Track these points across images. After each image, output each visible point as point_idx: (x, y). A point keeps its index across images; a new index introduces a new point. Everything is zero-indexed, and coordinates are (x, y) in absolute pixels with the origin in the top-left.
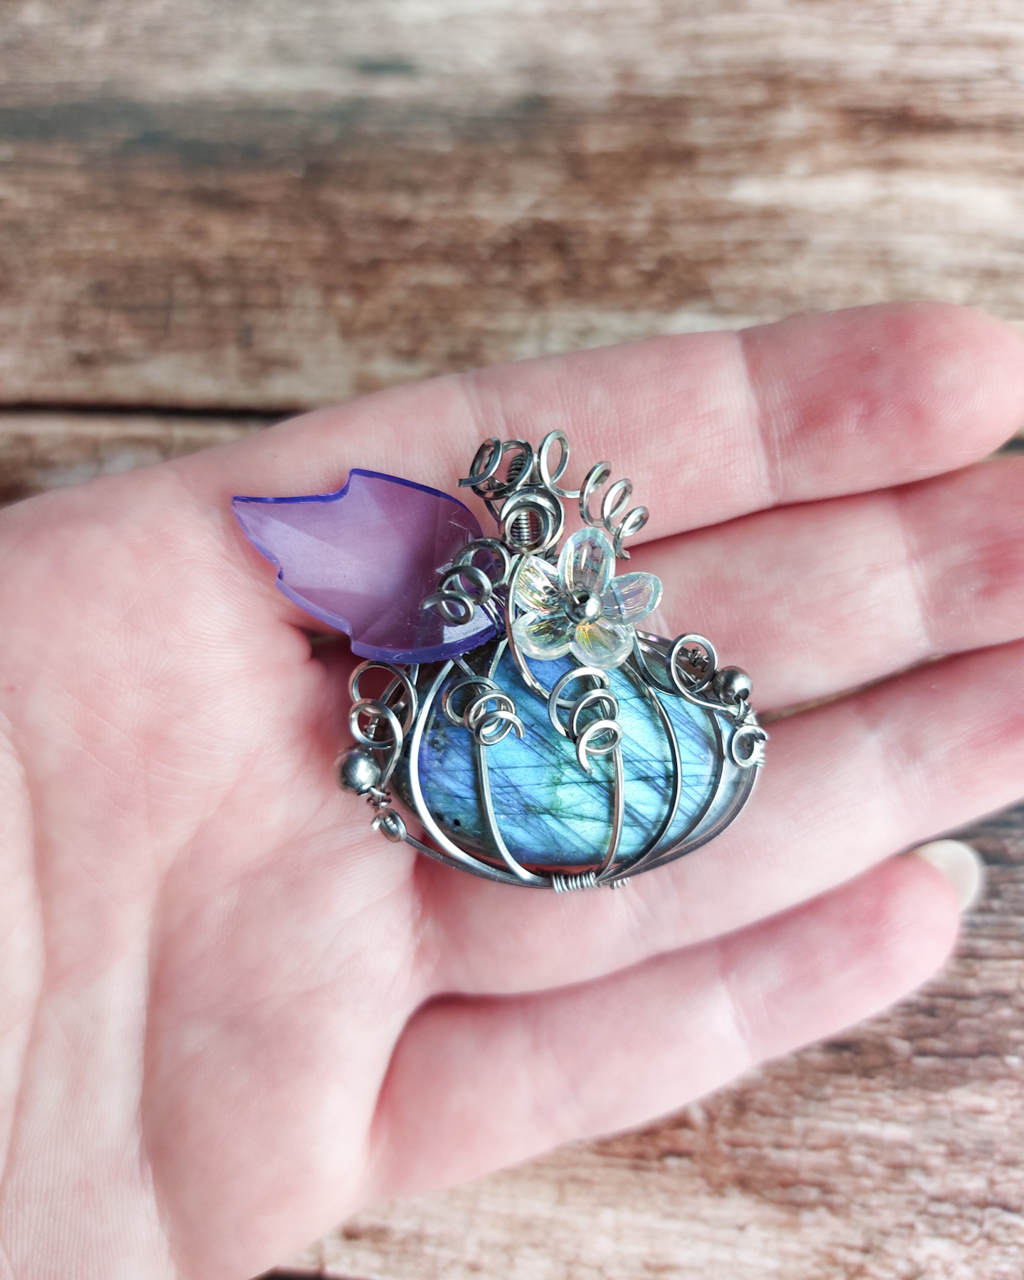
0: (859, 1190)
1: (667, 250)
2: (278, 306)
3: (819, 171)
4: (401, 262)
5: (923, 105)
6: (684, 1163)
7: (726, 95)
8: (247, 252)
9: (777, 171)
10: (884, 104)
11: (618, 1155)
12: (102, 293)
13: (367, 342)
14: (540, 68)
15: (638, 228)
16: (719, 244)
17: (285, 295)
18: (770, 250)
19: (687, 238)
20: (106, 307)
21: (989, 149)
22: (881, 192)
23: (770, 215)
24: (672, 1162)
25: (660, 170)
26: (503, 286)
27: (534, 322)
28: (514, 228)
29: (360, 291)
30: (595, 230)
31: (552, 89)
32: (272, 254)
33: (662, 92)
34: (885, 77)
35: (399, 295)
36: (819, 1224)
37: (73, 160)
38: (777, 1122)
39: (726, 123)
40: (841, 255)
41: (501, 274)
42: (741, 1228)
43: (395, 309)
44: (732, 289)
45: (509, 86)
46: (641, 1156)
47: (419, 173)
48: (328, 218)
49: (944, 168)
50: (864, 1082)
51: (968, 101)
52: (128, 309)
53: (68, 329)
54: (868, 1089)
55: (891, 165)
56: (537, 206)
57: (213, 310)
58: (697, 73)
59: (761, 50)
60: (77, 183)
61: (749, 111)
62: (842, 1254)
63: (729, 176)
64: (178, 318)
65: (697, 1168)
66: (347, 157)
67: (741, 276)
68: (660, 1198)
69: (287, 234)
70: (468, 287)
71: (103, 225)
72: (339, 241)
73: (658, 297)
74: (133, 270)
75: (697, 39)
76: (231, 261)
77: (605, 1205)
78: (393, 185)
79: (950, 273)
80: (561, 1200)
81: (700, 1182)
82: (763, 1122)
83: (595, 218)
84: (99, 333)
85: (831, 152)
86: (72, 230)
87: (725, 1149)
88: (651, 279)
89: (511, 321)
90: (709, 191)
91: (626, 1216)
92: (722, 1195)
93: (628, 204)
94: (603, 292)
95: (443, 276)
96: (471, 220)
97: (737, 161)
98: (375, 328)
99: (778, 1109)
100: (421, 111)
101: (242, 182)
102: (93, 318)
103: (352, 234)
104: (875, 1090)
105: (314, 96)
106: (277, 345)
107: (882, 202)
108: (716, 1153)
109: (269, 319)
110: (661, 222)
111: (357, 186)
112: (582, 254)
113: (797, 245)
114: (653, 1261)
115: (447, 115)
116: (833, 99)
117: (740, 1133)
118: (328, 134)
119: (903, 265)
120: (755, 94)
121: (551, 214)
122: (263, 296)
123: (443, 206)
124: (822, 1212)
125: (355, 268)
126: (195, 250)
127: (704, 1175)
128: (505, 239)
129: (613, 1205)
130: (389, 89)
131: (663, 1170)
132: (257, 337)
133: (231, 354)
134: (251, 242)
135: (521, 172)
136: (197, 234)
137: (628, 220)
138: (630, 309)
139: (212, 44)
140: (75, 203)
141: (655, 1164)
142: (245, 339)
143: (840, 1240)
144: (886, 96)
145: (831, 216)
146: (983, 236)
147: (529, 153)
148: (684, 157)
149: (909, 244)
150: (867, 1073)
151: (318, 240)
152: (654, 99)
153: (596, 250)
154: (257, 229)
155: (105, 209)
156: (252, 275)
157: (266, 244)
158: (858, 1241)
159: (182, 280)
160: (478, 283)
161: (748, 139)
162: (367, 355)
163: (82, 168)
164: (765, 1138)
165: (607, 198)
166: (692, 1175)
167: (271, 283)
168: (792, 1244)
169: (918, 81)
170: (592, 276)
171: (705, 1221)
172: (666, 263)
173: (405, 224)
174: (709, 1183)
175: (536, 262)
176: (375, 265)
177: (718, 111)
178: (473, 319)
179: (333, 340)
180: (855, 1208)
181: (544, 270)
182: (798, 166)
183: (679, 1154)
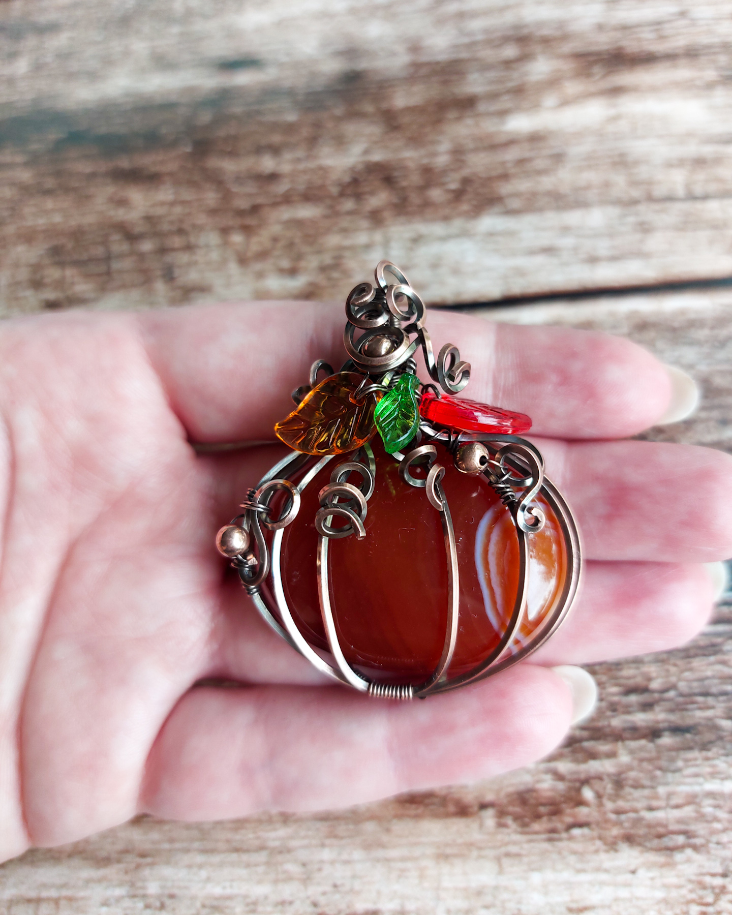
0: (713, 832)
1: (466, 172)
2: (189, 248)
3: (565, 103)
4: (275, 205)
5: (631, 46)
6: (585, 831)
7: (488, 54)
8: (160, 211)
9: (536, 107)
10: (605, 47)
11: (537, 833)
12: (57, 255)
13: (258, 266)
14: (351, 52)
15: (442, 160)
16: (503, 163)
17: (192, 239)
18: (540, 164)
19: (479, 163)
20: (61, 264)
21: (683, 72)
22: (612, 112)
23: (535, 138)
24: (576, 832)
25: (452, 115)
26: (350, 213)
27: (378, 237)
28: (352, 169)
29: (247, 230)
30: (411, 165)
31: (362, 65)
32: (178, 210)
33: (442, 57)
34: (600, 27)
35: (276, 229)
36: (689, 861)
37: (19, 159)
38: (646, 792)
39: (491, 75)
40: (590, 162)
41: (349, 205)
42: (633, 872)
43: (275, 240)
44: (517, 195)
45: (332, 67)
46: (553, 831)
47: (276, 138)
48: (216, 180)
49: (654, 89)
50: (704, 753)
51: (662, 38)
52: (77, 264)
53: (37, 284)
54: (707, 759)
55: (616, 91)
56: (366, 152)
57: (142, 256)
58: (466, 40)
59: (509, 18)
60: (26, 176)
61: (508, 64)
62: (708, 880)
63: (503, 114)
64: (116, 265)
65: (595, 833)
66: (222, 133)
67: (523, 185)
68: (572, 859)
69: (187, 195)
70: (326, 217)
71: (49, 204)
72: (227, 196)
73: (465, 207)
74: (78, 234)
75: (461, 16)
76: (149, 219)
77: (533, 870)
78: (259, 150)
79: (670, 165)
80: (501, 871)
81: (598, 843)
82: (637, 793)
83: (411, 156)
84: (60, 284)
85: (572, 88)
86: (28, 210)
87: (613, 817)
88: (458, 195)
89: (362, 238)
90: (489, 126)
91: (549, 875)
92: (616, 851)
93: (433, 143)
94: (425, 209)
95: (306, 212)
96: (321, 168)
97: (505, 102)
98: (263, 255)
99: (646, 782)
100: (270, 93)
101: (149, 161)
102: (53, 273)
103: (235, 189)
104: (713, 759)
105: (190, 90)
106: (192, 276)
107: (615, 119)
108: (607, 821)
109: (183, 258)
110: (458, 153)
111: (233, 154)
112: (404, 183)
113: (558, 158)
114: (574, 906)
115: (291, 93)
116: (567, 48)
117: (621, 804)
118: (205, 117)
119: (637, 163)
120: (510, 51)
121: (377, 157)
122: (177, 241)
123: (298, 160)
124: (689, 852)
125: (241, 213)
126: (120, 214)
127: (600, 838)
128: (347, 179)
129: (539, 869)
130: (243, 79)
131: (571, 838)
132: (177, 272)
133: (160, 287)
134: (162, 204)
135: (350, 128)
136: (122, 203)
137: (434, 154)
138: (446, 219)
139: (108, 61)
140: (26, 190)
141: (564, 835)
142: (169, 275)
143: (704, 871)
144: (603, 42)
145: (580, 135)
146: (689, 135)
147: (354, 115)
148: (467, 104)
149: (638, 147)
150: (704, 747)
151: (211, 197)
152: (438, 63)
153: (415, 179)
154: (165, 194)
155: (48, 192)
156: (165, 227)
157: (172, 204)
158: (719, 869)
159: (116, 237)
160: (334, 214)
161: (510, 85)
162: (260, 275)
163: (26, 164)
164: (639, 805)
165: (416, 141)
166: (592, 839)
167: (181, 232)
168: (671, 878)
169: (625, 28)
170: (415, 199)
171: (606, 871)
172: (466, 181)
173: (273, 177)
174: (605, 844)
175: (372, 193)
176: (255, 209)
177: (485, 67)
178: (333, 240)
179: (233, 267)
180: (712, 845)
181: (379, 199)
182: (550, 100)
183: (580, 825)
